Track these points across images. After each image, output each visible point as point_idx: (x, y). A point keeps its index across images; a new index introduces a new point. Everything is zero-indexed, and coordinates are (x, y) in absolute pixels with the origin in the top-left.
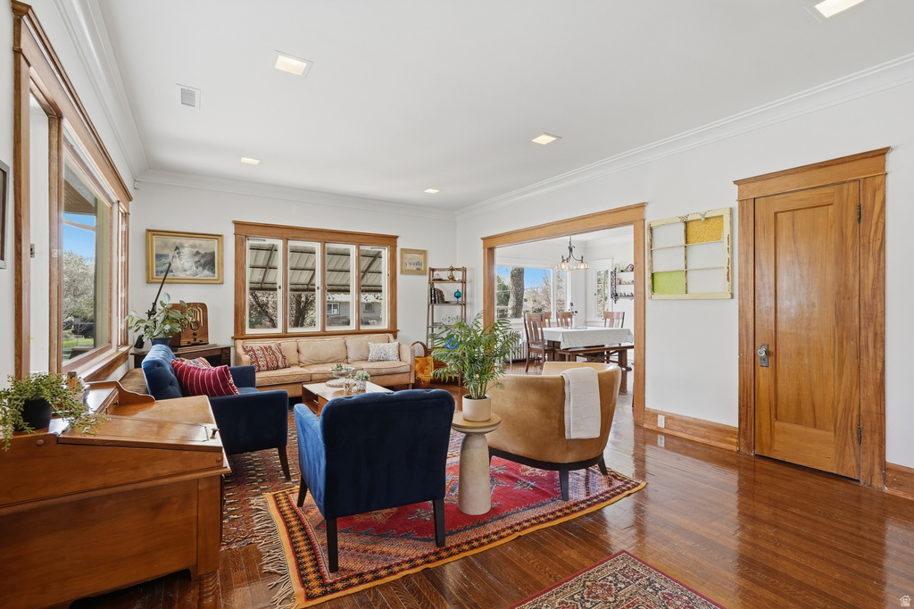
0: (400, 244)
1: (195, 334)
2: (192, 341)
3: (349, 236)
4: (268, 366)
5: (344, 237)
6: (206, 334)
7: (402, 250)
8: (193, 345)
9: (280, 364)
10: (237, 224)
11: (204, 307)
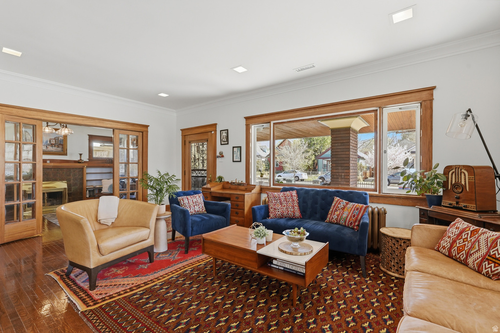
1: (457, 197)
2: (454, 204)
8: (454, 208)
9: (470, 260)
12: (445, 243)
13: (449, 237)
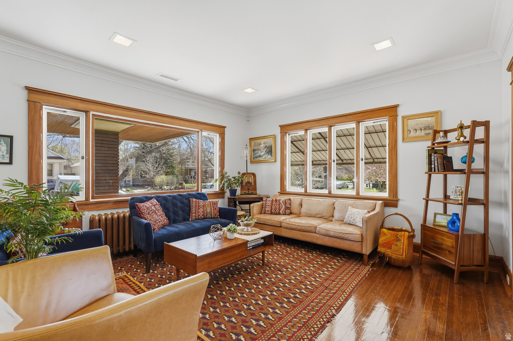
0: (401, 112)
1: (248, 189)
2: (247, 192)
3: (348, 117)
4: (271, 212)
5: (344, 118)
6: (255, 189)
7: (403, 118)
8: (247, 194)
9: (281, 212)
10: (280, 126)
11: (254, 175)
12: (268, 209)
13: (268, 206)
